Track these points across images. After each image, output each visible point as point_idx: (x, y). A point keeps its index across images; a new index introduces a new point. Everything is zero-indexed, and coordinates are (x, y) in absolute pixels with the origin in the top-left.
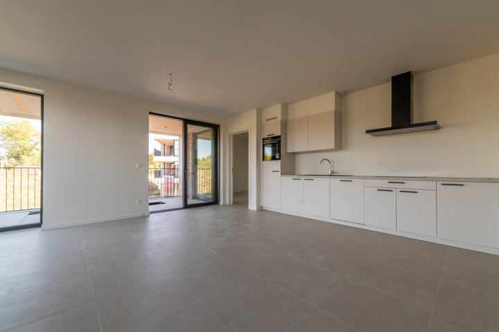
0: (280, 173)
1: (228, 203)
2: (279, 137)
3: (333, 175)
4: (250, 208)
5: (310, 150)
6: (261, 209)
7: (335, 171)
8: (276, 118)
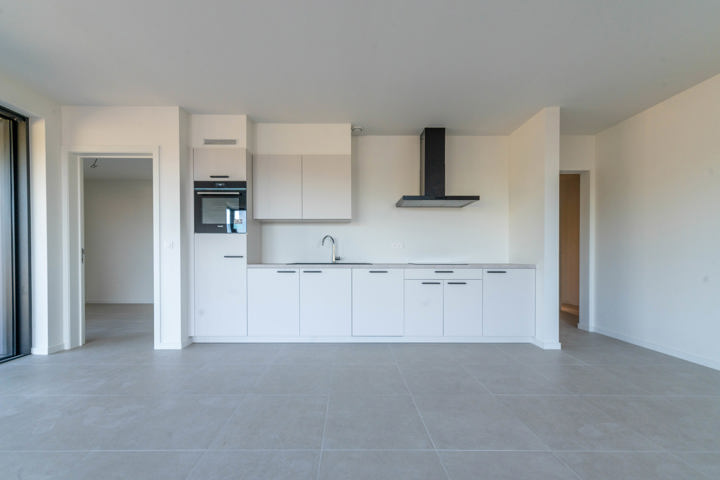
0: (245, 260)
1: (67, 346)
2: (243, 184)
3: (337, 262)
4: (157, 346)
5: (306, 217)
6: (191, 345)
7: (340, 255)
8: (233, 142)
